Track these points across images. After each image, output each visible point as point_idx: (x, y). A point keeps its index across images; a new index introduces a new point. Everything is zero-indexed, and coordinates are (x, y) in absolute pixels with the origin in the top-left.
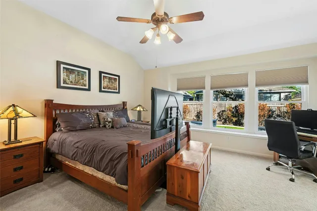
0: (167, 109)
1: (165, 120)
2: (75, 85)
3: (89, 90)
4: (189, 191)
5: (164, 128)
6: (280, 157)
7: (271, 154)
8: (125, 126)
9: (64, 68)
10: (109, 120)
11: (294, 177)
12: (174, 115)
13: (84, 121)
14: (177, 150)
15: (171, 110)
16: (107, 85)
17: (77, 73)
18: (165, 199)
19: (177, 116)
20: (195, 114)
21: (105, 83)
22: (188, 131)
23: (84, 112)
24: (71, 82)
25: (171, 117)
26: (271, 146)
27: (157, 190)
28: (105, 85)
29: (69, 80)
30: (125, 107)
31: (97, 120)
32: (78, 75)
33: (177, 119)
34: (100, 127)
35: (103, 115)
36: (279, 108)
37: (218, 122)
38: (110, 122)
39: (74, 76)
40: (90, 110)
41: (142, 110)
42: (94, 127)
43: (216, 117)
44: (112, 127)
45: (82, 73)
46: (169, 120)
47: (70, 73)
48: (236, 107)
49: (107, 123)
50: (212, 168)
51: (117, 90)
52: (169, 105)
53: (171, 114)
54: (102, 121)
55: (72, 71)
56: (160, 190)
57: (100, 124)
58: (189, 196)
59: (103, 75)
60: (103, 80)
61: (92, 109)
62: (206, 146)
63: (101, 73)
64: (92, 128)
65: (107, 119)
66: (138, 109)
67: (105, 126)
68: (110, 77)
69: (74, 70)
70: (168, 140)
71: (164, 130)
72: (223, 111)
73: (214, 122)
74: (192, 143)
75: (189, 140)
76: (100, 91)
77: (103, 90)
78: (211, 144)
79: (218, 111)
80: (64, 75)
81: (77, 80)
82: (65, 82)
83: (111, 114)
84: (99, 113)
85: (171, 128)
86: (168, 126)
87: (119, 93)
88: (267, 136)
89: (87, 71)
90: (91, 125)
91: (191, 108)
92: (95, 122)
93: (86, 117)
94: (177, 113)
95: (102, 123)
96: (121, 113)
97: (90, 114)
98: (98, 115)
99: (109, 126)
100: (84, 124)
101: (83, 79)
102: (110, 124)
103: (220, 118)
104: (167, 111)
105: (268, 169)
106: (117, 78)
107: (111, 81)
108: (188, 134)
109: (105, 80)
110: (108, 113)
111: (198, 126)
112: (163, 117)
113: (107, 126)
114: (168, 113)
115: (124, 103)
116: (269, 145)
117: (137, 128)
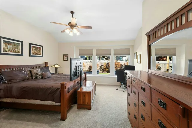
0: (77, 67)
1: (76, 72)
2: (12, 52)
3: (22, 55)
4: (87, 101)
5: (75, 76)
6: (121, 84)
7: (119, 83)
8: (50, 77)
9: (3, 41)
10: (39, 74)
11: (124, 90)
12: (79, 70)
13: (22, 75)
14: (81, 86)
15: (78, 67)
16: (35, 52)
17: (13, 44)
18: (77, 107)
19: (81, 70)
20: (88, 68)
21: (33, 51)
22: (85, 77)
23: (20, 70)
24: (9, 50)
25: (78, 71)
26: (118, 80)
27: (72, 105)
28: (33, 52)
29: (7, 49)
30: (47, 66)
31: (30, 74)
32: (14, 46)
33: (81, 71)
34: (32, 78)
35: (34, 71)
36: (124, 64)
37: (100, 71)
38: (40, 75)
39: (11, 46)
40: (25, 68)
41: (58, 67)
42: (29, 79)
43: (99, 69)
44: (42, 78)
45: (17, 44)
46: (77, 72)
47: (8, 45)
48: (108, 63)
49: (38, 76)
50: (96, 92)
51: (41, 55)
52: (77, 65)
53: (78, 69)
54: (34, 75)
55: (10, 43)
56: (74, 105)
57: (32, 77)
58: (87, 103)
59: (32, 45)
60: (32, 49)
61: (26, 68)
62: (94, 82)
63: (30, 44)
64: (27, 79)
65: (38, 73)
66: (56, 66)
67: (36, 78)
68: (36, 47)
69: (11, 42)
70: (77, 82)
71: (75, 77)
72: (102, 66)
73: (98, 72)
74: (87, 82)
75: (86, 81)
76: (30, 55)
77: (32, 55)
78: (96, 82)
79: (100, 65)
80: (4, 46)
81: (13, 49)
82: (4, 50)
83: (39, 70)
84: (31, 70)
85: (78, 76)
86: (77, 75)
87: (42, 56)
88: (117, 76)
89: (21, 43)
90: (27, 78)
91: (86, 64)
92: (29, 76)
93: (23, 73)
94: (81, 68)
95: (34, 76)
96: (45, 69)
97: (25, 71)
98: (30, 72)
99: (40, 77)
100: (22, 78)
101: (17, 48)
102: (40, 76)
103: (101, 69)
104: (77, 68)
105: (117, 89)
106: (41, 47)
107: (37, 49)
108: (85, 79)
109: (33, 49)
110: (37, 70)
111: (90, 74)
112: (75, 71)
113: (38, 78)
114: (77, 69)
115: (46, 63)
116: (117, 80)
117: (58, 77)
